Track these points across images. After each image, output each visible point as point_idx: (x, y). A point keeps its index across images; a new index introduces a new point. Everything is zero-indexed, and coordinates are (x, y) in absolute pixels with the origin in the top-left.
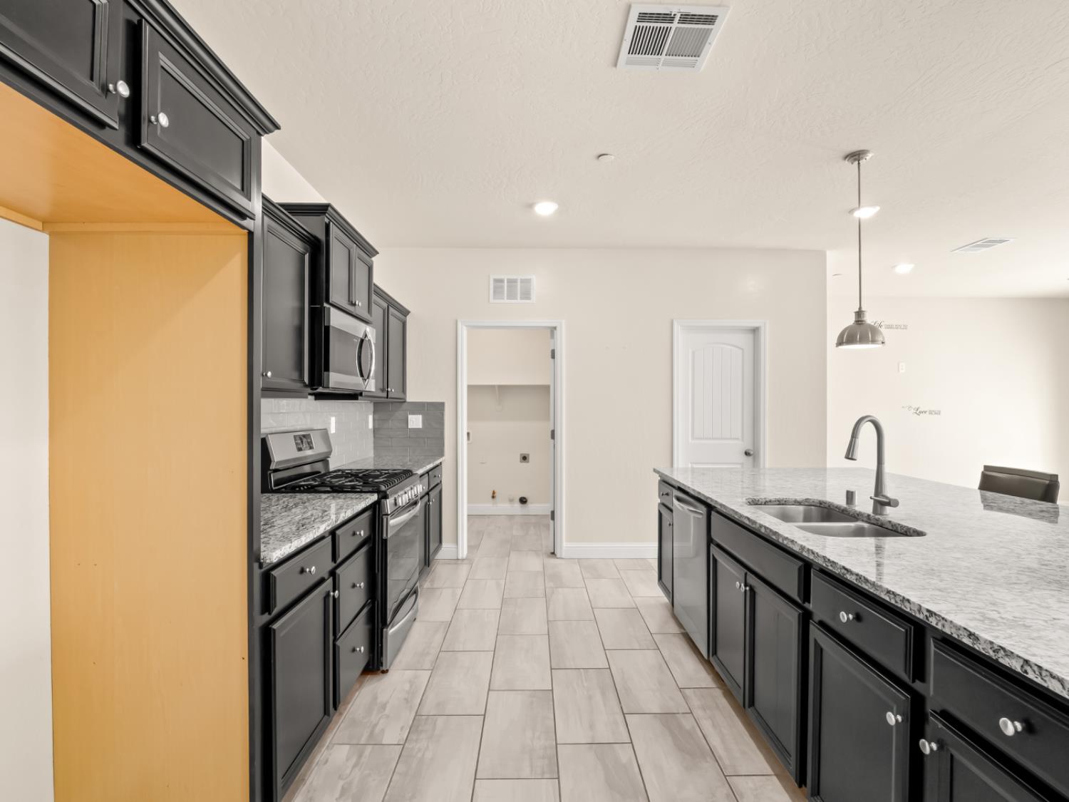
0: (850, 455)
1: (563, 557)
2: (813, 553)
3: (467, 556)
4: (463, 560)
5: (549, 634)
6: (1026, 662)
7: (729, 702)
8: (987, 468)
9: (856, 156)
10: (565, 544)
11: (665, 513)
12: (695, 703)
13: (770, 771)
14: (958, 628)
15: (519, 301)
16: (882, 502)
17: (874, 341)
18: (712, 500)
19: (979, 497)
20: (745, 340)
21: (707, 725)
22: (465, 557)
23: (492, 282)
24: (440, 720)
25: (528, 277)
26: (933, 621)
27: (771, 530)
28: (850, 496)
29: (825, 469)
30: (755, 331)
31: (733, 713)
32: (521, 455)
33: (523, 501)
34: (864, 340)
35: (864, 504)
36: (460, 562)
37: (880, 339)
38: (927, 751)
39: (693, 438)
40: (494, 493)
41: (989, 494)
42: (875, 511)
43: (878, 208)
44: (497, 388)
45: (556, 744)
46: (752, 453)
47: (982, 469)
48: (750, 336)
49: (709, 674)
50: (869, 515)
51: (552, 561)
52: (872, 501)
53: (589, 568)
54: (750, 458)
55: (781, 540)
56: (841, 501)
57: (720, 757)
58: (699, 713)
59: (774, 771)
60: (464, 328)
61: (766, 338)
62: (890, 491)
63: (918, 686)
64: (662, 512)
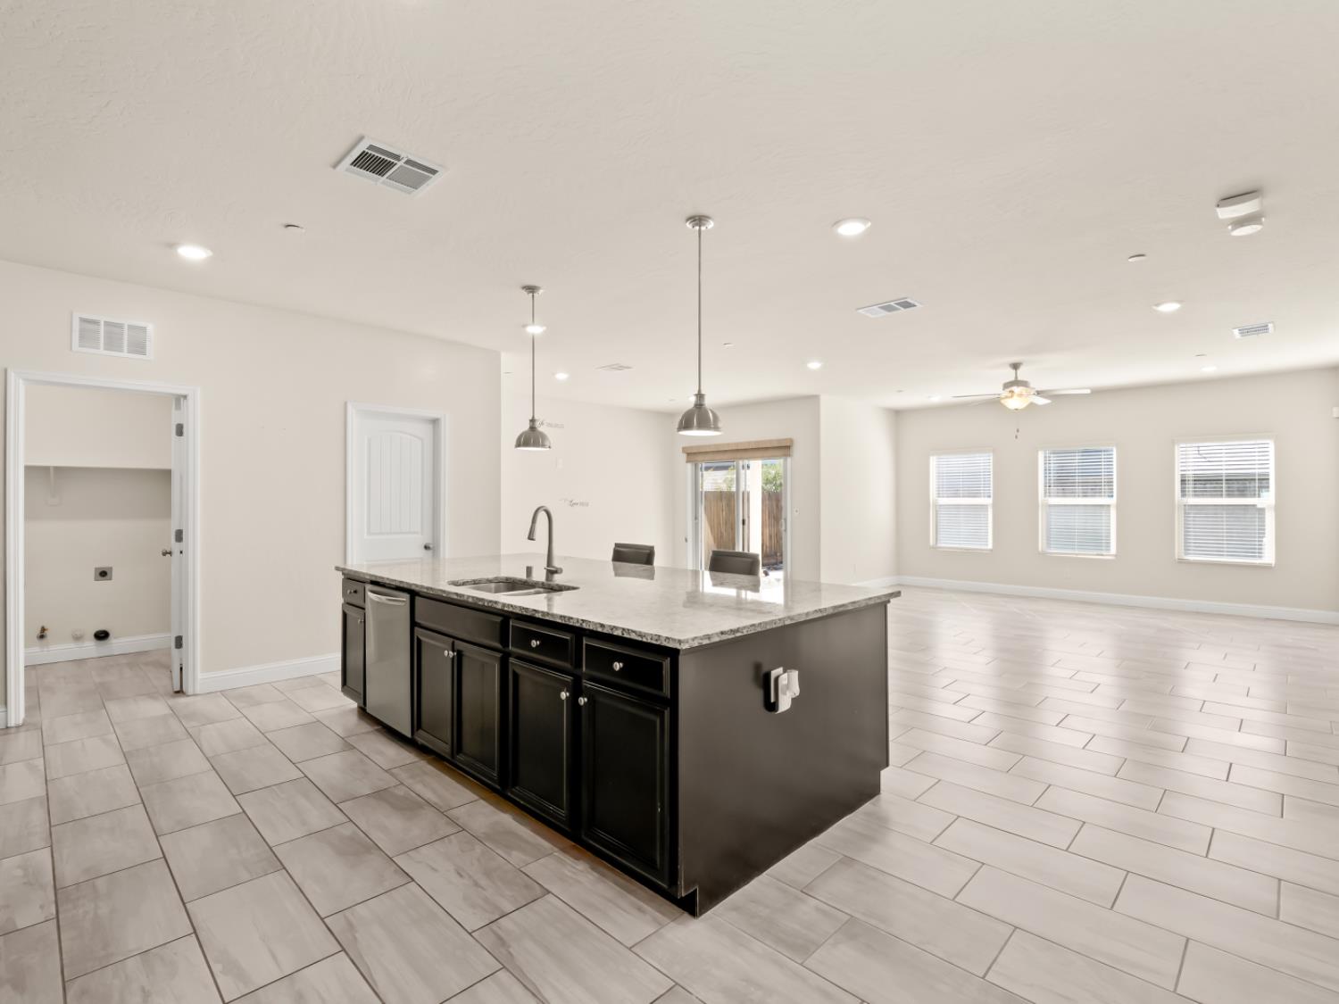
0: (531, 537)
1: (198, 693)
2: (512, 606)
3: (24, 720)
4: (18, 727)
5: (214, 769)
6: (624, 629)
7: (435, 767)
8: (617, 545)
9: (531, 289)
10: (200, 676)
11: (352, 612)
12: (403, 776)
13: (476, 797)
14: (596, 624)
15: (125, 354)
16: (551, 572)
17: (543, 446)
18: (417, 586)
19: (611, 567)
20: (425, 431)
21: (419, 788)
22: (21, 722)
23: (76, 325)
24: (100, 883)
25: (142, 324)
26: (584, 626)
27: (477, 598)
28: (529, 570)
29: (500, 556)
30: (435, 422)
31: (439, 773)
32: (96, 569)
33: (102, 636)
34: (536, 444)
35: (539, 575)
36: (13, 730)
37: (547, 443)
38: (582, 703)
39: (369, 533)
40: (43, 630)
41: (618, 563)
42: (547, 579)
43: (544, 328)
44: (52, 471)
45: (270, 848)
46: (431, 546)
47: (614, 546)
48: (431, 426)
49: (410, 752)
50: (543, 583)
51: (181, 700)
52: (545, 571)
53: (241, 698)
54: (430, 552)
55: (486, 604)
56: (522, 576)
57: (436, 804)
58: (409, 782)
59: (478, 795)
60: (21, 381)
61: (447, 430)
62: (557, 564)
63: (577, 672)
64: (347, 612)
